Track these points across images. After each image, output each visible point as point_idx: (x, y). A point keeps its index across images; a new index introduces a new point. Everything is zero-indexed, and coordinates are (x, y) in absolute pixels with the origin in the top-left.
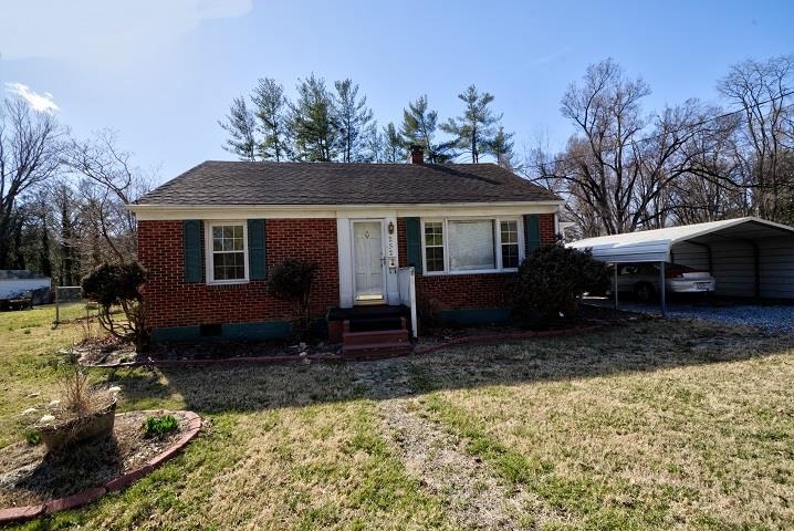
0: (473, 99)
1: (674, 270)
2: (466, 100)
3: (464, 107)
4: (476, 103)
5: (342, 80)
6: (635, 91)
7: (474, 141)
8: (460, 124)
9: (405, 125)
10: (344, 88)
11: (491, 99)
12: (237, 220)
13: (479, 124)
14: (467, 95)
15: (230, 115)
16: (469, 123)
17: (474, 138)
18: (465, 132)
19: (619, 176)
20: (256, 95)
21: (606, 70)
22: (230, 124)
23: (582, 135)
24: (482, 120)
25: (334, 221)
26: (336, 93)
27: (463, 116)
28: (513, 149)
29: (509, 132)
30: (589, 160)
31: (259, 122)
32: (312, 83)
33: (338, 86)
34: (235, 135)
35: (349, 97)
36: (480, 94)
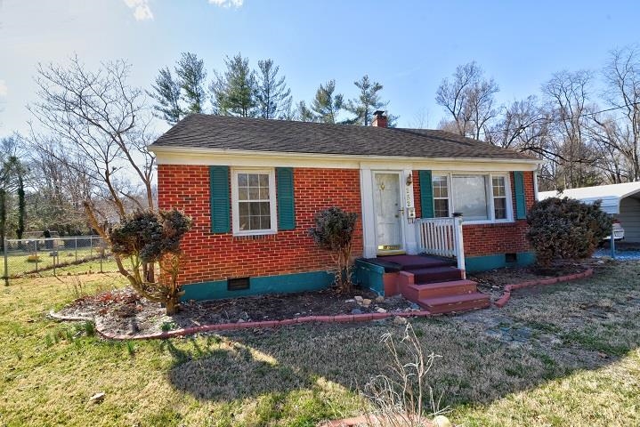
0: (366, 87)
2: (360, 87)
3: (358, 93)
4: (368, 90)
5: (265, 59)
6: (489, 88)
7: (366, 121)
8: (356, 105)
9: (316, 102)
10: (267, 66)
11: (381, 87)
12: (263, 168)
13: (370, 107)
14: (361, 83)
15: (156, 85)
16: (362, 105)
17: (366, 118)
20: (179, 67)
21: (471, 71)
22: (157, 93)
23: (452, 119)
24: (373, 104)
25: (357, 172)
26: (259, 70)
27: (359, 99)
29: (396, 115)
31: (183, 92)
32: (239, 61)
33: (260, 65)
34: (162, 102)
35: (270, 75)
36: (372, 83)
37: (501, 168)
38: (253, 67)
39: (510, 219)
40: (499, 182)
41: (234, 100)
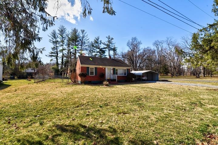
0: (109, 38)
1: (143, 76)
3: (107, 40)
4: (110, 40)
6: (140, 43)
7: (109, 47)
8: (106, 43)
11: (113, 39)
12: (93, 67)
15: (51, 34)
16: (108, 43)
18: (107, 45)
19: (136, 59)
20: (59, 29)
21: (135, 39)
22: (51, 36)
23: (130, 50)
24: (111, 44)
25: (105, 68)
28: (117, 51)
30: (131, 55)
32: (75, 29)
33: (81, 31)
34: (52, 39)
35: (84, 34)
36: (111, 37)
37: (125, 68)
38: (79, 31)
39: (126, 75)
40: (125, 70)
41: (73, 39)
